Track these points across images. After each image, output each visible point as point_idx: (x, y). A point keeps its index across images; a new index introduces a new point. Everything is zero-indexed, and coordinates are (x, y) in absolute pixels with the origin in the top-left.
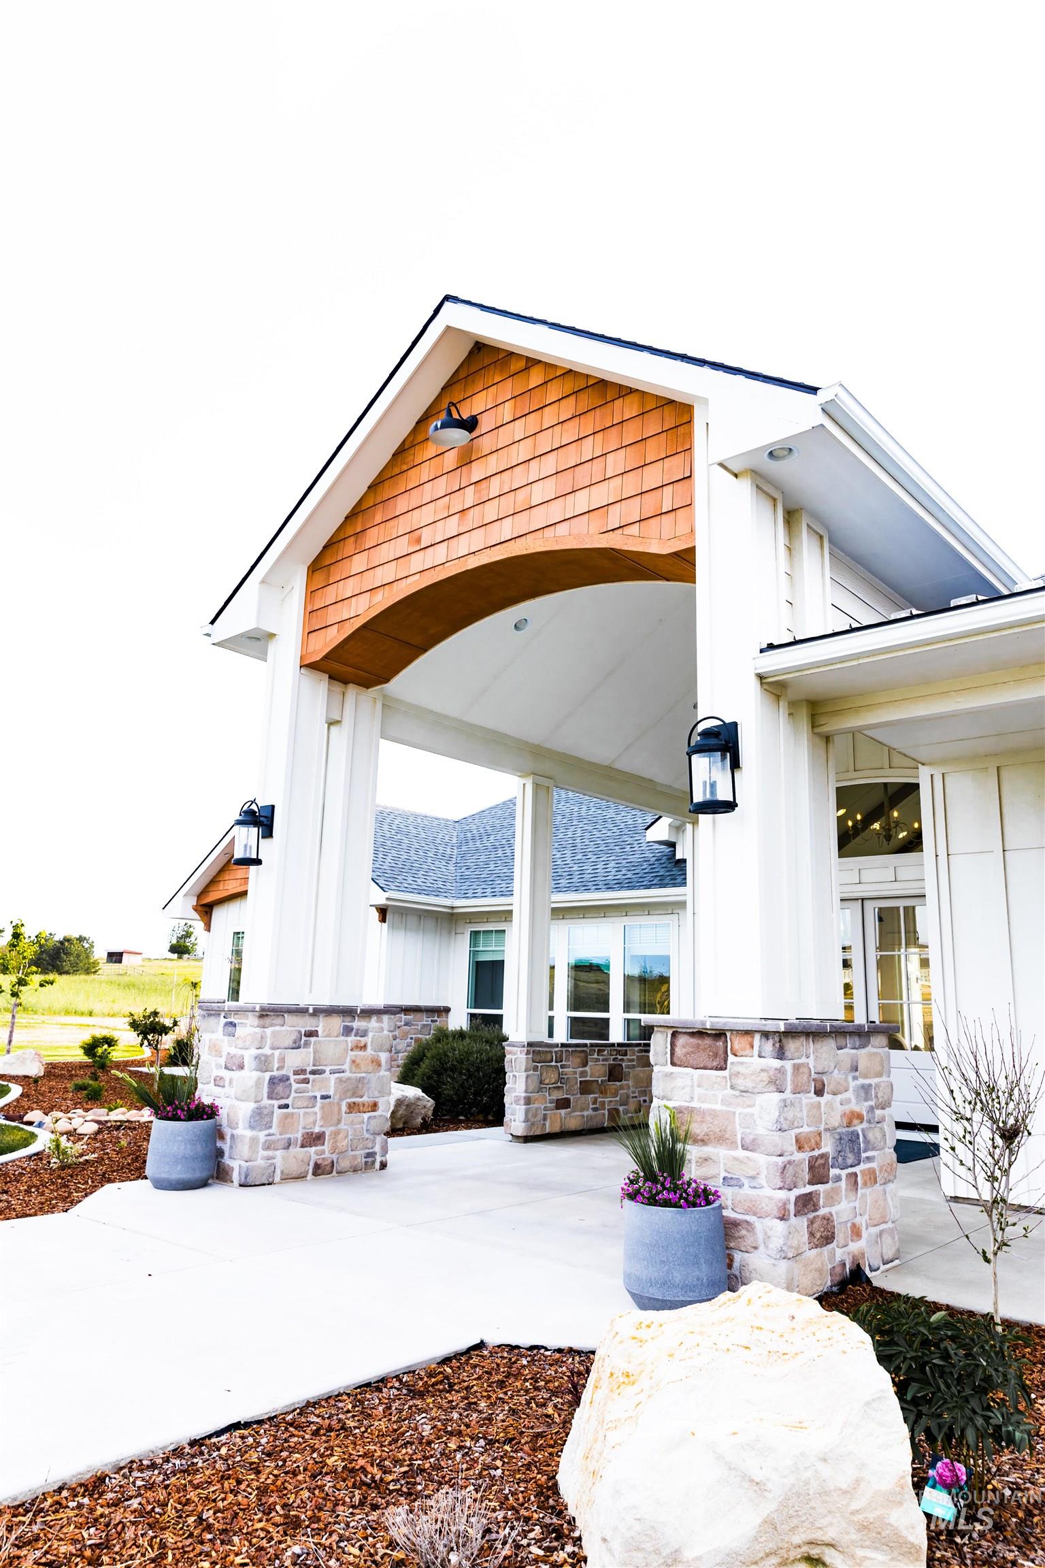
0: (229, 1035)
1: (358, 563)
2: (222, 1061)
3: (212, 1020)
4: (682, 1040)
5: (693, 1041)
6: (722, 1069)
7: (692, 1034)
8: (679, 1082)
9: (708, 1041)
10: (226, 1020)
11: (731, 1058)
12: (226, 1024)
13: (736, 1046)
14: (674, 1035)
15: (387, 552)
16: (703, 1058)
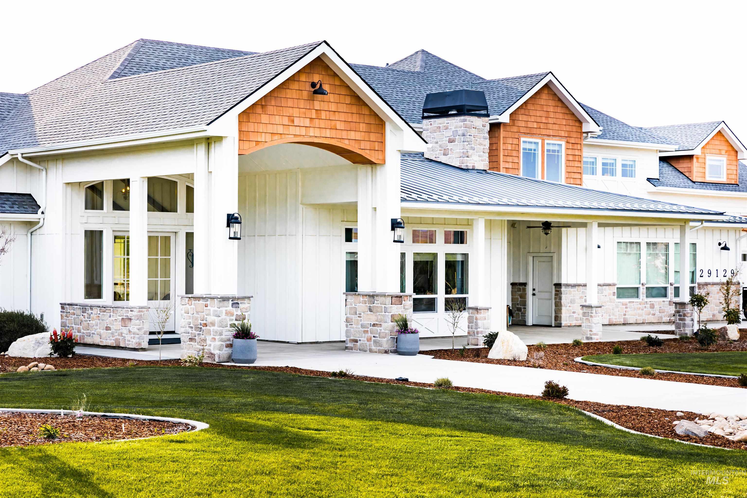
0: (236, 308)
1: (264, 118)
2: (234, 318)
3: (226, 303)
4: (393, 298)
5: (395, 298)
6: (401, 304)
7: (395, 297)
8: (393, 308)
9: (398, 298)
10: (233, 302)
11: (403, 302)
12: (233, 304)
13: (405, 299)
14: (392, 297)
15: (277, 120)
16: (397, 302)
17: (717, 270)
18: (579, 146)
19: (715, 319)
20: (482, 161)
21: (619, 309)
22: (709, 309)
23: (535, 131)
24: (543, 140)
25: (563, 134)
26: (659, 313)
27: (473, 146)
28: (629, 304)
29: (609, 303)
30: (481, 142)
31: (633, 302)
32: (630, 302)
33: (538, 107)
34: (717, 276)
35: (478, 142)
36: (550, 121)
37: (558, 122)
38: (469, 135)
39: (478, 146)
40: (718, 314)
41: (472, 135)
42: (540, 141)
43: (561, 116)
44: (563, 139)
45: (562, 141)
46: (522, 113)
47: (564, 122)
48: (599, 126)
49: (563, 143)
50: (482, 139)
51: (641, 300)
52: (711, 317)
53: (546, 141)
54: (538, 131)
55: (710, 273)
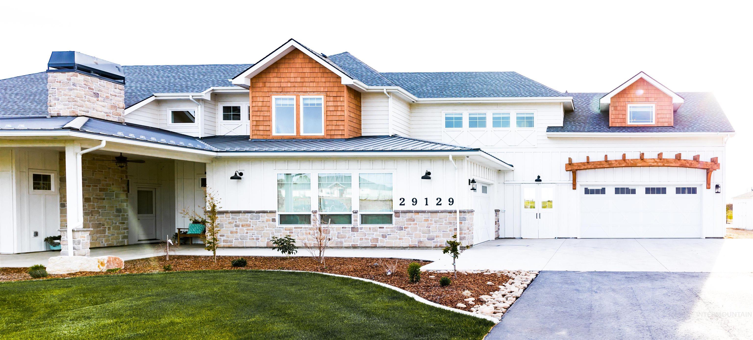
17: (426, 199)
18: (342, 98)
19: (422, 245)
20: (68, 108)
21: (282, 233)
22: (414, 235)
23: (288, 90)
24: (298, 97)
25: (322, 89)
26: (336, 238)
27: (57, 97)
28: (294, 230)
29: (268, 228)
30: (65, 93)
31: (301, 228)
32: (295, 228)
33: (293, 70)
34: (427, 204)
35: (62, 93)
36: (306, 80)
37: (317, 79)
38: (52, 88)
39: (63, 97)
40: (427, 240)
41: (56, 88)
42: (295, 97)
43: (319, 75)
44: (322, 94)
45: (321, 95)
46: (273, 76)
47: (323, 79)
48: (353, 79)
49: (322, 97)
50: (67, 91)
51: (312, 226)
52: (417, 243)
53: (301, 97)
54: (292, 89)
55: (415, 202)
